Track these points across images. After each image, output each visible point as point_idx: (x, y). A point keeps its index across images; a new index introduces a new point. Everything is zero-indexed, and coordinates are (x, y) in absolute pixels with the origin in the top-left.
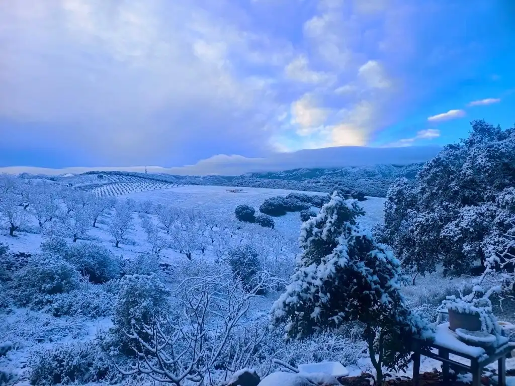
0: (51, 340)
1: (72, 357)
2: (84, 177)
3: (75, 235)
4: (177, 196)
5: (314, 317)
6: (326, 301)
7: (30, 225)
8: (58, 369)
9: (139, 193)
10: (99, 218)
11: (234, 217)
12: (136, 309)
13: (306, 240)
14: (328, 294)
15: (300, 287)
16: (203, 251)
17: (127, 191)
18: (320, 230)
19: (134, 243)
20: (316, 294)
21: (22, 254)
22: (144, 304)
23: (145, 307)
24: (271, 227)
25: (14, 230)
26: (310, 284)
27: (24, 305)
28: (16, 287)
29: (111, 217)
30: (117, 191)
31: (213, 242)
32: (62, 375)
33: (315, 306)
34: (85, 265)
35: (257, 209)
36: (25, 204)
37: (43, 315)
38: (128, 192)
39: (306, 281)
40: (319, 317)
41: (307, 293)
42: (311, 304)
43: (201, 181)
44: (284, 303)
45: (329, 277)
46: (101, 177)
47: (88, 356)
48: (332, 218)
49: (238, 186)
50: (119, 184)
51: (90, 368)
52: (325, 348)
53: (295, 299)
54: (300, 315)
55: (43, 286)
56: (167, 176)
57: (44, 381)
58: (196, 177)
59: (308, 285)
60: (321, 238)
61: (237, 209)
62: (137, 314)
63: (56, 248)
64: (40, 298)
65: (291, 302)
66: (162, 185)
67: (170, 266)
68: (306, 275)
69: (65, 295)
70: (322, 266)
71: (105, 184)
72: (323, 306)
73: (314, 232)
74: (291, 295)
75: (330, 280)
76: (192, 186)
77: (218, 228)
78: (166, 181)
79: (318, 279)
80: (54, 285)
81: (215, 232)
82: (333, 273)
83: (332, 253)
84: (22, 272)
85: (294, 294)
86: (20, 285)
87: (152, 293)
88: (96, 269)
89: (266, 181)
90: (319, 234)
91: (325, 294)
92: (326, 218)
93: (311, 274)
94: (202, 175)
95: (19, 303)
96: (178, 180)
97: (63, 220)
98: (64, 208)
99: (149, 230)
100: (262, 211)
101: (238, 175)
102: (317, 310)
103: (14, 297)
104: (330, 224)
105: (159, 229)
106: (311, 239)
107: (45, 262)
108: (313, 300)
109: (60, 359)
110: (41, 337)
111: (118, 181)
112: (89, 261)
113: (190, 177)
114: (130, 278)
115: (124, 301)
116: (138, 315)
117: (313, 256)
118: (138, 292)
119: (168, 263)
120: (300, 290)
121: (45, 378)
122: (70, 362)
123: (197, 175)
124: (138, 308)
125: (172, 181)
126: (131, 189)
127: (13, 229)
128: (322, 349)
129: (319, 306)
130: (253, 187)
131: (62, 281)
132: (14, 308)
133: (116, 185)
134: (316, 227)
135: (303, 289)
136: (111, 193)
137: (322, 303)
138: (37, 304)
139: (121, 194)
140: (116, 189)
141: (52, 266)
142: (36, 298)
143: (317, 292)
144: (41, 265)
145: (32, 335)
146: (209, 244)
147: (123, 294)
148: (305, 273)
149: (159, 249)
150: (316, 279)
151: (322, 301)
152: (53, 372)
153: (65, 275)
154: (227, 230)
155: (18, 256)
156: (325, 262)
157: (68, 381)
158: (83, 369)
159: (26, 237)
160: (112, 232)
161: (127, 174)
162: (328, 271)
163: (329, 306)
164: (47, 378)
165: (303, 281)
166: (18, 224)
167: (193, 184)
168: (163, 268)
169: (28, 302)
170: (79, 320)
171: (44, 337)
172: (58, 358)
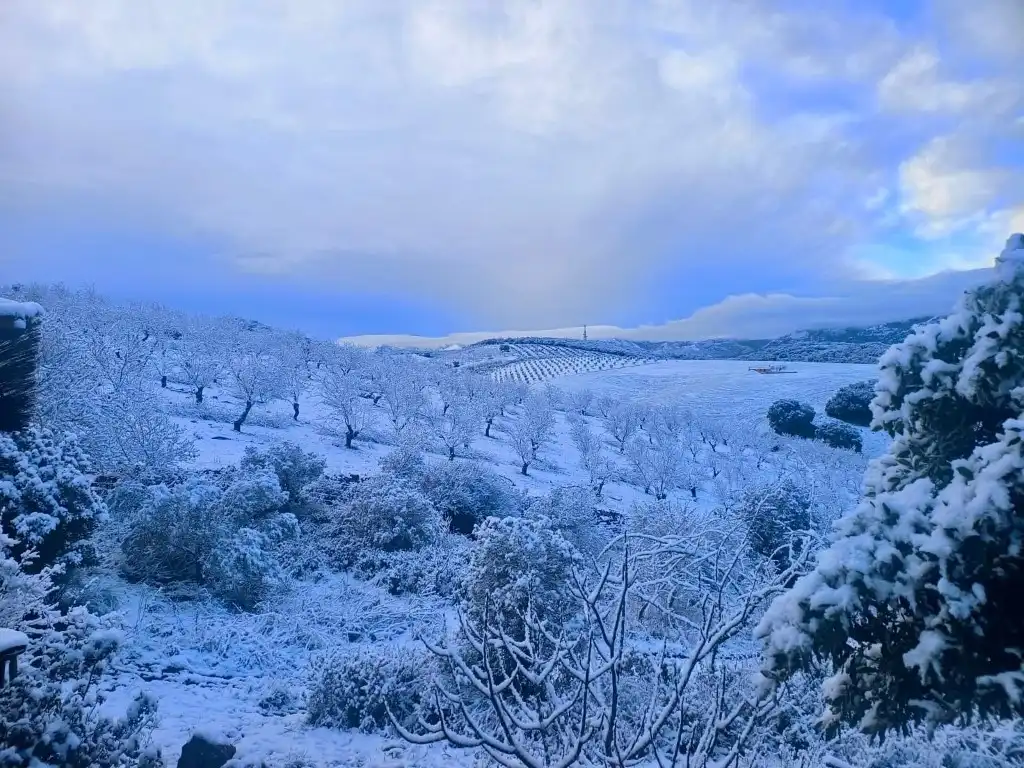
0: (373, 638)
1: (382, 678)
2: (477, 350)
3: (452, 450)
4: (644, 382)
5: (917, 667)
6: (966, 613)
7: (380, 430)
8: (356, 698)
9: (571, 377)
10: (496, 420)
11: (765, 426)
12: (506, 591)
13: (897, 401)
14: (978, 590)
15: (865, 555)
16: (693, 491)
17: (550, 373)
18: (952, 367)
19: (554, 469)
20: (928, 586)
21: (355, 478)
22: (521, 582)
23: (523, 589)
24: (854, 447)
25: (352, 438)
26: (904, 547)
27: (345, 568)
28: (334, 535)
29: (518, 418)
30: (534, 374)
31: (715, 475)
32: (361, 711)
33: (923, 627)
34: (459, 502)
35: (819, 409)
36: (376, 395)
37: (372, 590)
38: (553, 376)
39: (892, 537)
40: (937, 668)
41: (893, 581)
42: (909, 619)
43: (693, 351)
44: (804, 605)
45: (984, 524)
46: (506, 349)
47: (415, 680)
48: (999, 322)
49: (775, 360)
50: (538, 362)
51: (416, 706)
52: (983, 746)
53: (844, 595)
54: (867, 652)
55: (376, 535)
56: (625, 344)
57: (329, 719)
58: (682, 344)
59: (898, 553)
60: (953, 392)
61: (772, 408)
62: (507, 602)
63: (404, 468)
64: (370, 555)
65: (827, 606)
66: (614, 361)
67: (621, 516)
68: (892, 518)
69: (411, 554)
70: (955, 490)
71: (512, 362)
72: (957, 629)
73: (926, 375)
74: (833, 582)
75: (988, 538)
76: (674, 361)
77: (729, 448)
78: (622, 354)
79: (937, 533)
80: (395, 535)
81: (722, 456)
82: (999, 511)
83: (997, 441)
84: (344, 509)
85: (841, 580)
86: (341, 531)
87: (541, 560)
88: (478, 512)
89: (843, 346)
90: (947, 381)
91: (965, 586)
92: (976, 325)
93: (909, 515)
94: (695, 339)
95: (336, 564)
96: (647, 350)
97: (431, 420)
98: (436, 401)
99: (585, 444)
100: (831, 412)
101: (774, 337)
102: (930, 643)
103: (330, 553)
104: (992, 342)
105: (605, 445)
106: (913, 397)
107: (381, 491)
108: (913, 605)
109: (360, 678)
110: (357, 630)
111: (533, 354)
112: (465, 495)
113: (670, 344)
114: (495, 524)
115: (483, 570)
116: (509, 605)
117: (926, 460)
118: (511, 554)
119: (615, 510)
120: (865, 567)
121: (332, 713)
122: (377, 687)
123: (685, 341)
124: (510, 589)
125: (635, 353)
126: (558, 370)
127: (351, 435)
128: (974, 747)
129: (941, 627)
130: (810, 360)
131: (409, 527)
132: (327, 573)
133: (532, 362)
134: (935, 356)
135: (876, 564)
136: (522, 376)
137: (952, 619)
138: (365, 567)
139: (540, 379)
140: (532, 371)
141: (392, 498)
142: (364, 556)
143: (933, 576)
144: (375, 495)
145: (342, 626)
146: (708, 478)
147: (483, 556)
148: (886, 509)
149: (600, 481)
150: (929, 533)
151: (952, 611)
152: (345, 703)
153: (414, 518)
154: (747, 451)
155: (348, 480)
156: (968, 475)
157: (372, 725)
158: (402, 705)
159: (372, 451)
160: (518, 446)
161: (551, 343)
162: (978, 504)
163: (979, 631)
164: (336, 714)
165: (877, 538)
166: (360, 426)
167: (677, 358)
168: (607, 518)
169: (351, 564)
170: (428, 605)
171: (362, 630)
172: (356, 675)
